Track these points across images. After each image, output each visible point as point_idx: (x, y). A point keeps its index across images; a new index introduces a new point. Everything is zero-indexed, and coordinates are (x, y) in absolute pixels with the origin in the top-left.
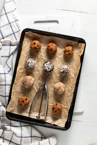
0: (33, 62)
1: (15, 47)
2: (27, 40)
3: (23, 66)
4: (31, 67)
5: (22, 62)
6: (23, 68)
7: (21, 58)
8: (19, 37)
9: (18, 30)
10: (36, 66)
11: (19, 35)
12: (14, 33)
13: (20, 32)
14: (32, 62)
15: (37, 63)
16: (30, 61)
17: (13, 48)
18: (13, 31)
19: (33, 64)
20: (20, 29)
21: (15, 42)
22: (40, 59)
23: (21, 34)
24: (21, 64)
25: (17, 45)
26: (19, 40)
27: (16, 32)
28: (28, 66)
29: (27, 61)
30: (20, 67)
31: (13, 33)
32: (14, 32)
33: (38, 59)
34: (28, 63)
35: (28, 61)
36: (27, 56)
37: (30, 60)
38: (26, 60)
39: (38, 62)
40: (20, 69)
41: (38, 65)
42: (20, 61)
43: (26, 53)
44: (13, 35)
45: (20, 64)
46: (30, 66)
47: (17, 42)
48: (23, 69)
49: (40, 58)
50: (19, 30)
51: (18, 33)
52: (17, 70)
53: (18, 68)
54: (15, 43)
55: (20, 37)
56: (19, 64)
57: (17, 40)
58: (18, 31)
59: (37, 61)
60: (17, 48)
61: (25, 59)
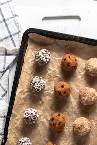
0: (42, 81)
1: (13, 58)
2: (32, 47)
3: (26, 88)
4: (38, 90)
5: (24, 83)
6: (26, 91)
7: (22, 75)
8: (18, 42)
9: (17, 31)
10: (46, 88)
11: (19, 38)
12: (11, 36)
13: (20, 34)
14: (40, 81)
15: (48, 83)
16: (37, 81)
17: (10, 59)
18: (9, 32)
19: (42, 85)
20: (20, 30)
21: (13, 50)
22: (52, 77)
23: (22, 36)
24: (23, 84)
25: (17, 55)
26: (18, 46)
27: (15, 34)
28: (34, 88)
29: (32, 80)
30: (22, 89)
31: (9, 35)
32: (12, 34)
33: (49, 77)
34: (34, 84)
35: (34, 80)
36: (31, 73)
37: (37, 79)
38: (30, 79)
39: (50, 81)
40: (21, 92)
41: (49, 87)
42: (21, 81)
43: (31, 68)
44: (10, 38)
45: (21, 85)
46: (37, 88)
47: (15, 50)
48: (26, 94)
49: (52, 75)
50: (20, 32)
51: (17, 35)
52: (17, 94)
53: (18, 91)
54: (13, 52)
55: (21, 42)
56: (19, 86)
57: (15, 46)
58: (18, 33)
59: (47, 80)
60: (15, 59)
61: (28, 78)
